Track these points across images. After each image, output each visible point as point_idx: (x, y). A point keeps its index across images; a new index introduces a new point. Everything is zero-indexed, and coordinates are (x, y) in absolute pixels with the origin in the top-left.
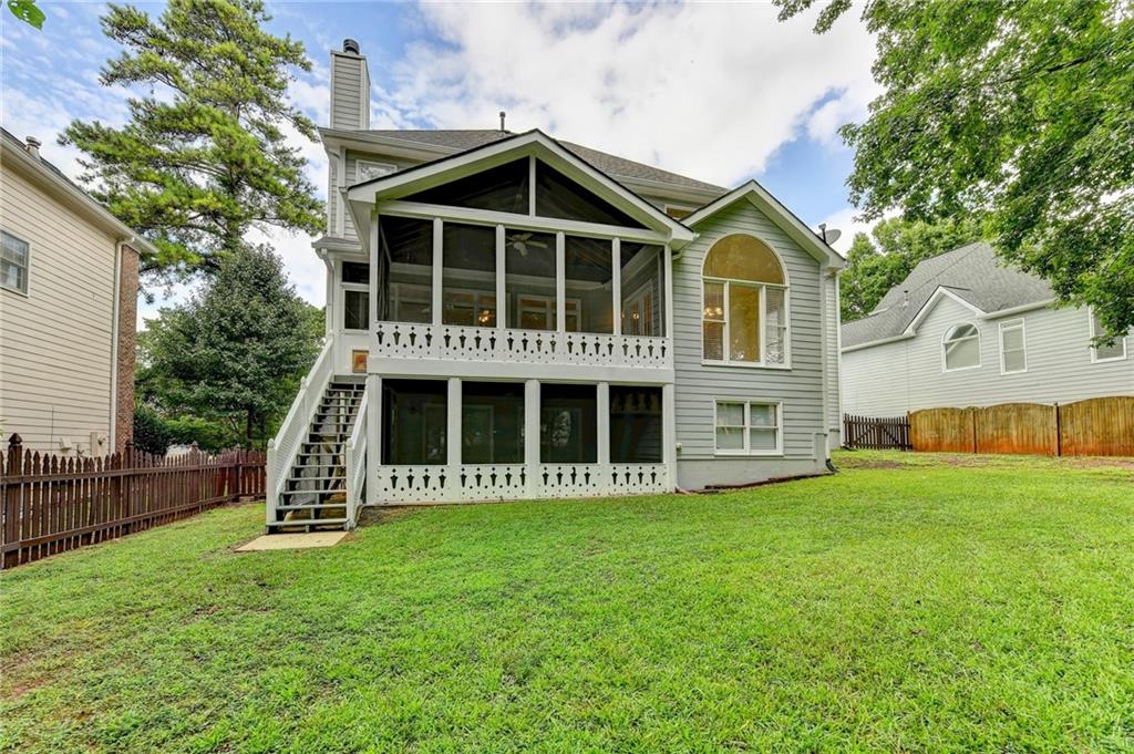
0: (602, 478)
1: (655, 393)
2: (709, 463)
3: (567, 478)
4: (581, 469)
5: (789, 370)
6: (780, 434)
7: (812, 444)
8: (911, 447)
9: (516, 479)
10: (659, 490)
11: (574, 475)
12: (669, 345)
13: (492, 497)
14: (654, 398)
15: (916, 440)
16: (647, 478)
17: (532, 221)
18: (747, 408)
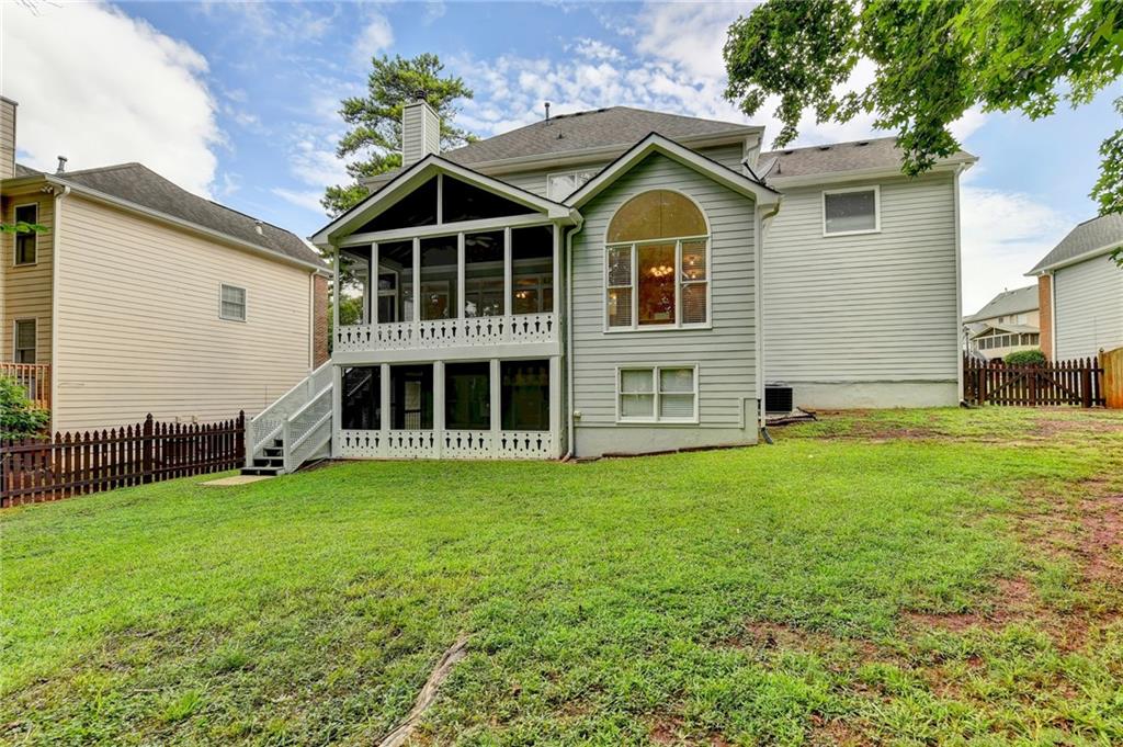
0: (494, 443)
1: (542, 365)
2: (611, 432)
3: (465, 443)
4: (476, 434)
5: (711, 330)
6: (696, 399)
7: (738, 410)
9: (427, 442)
10: (544, 456)
11: (470, 440)
13: (410, 456)
14: (542, 369)
15: (1110, 390)
16: (533, 444)
17: (440, 229)
18: (655, 374)
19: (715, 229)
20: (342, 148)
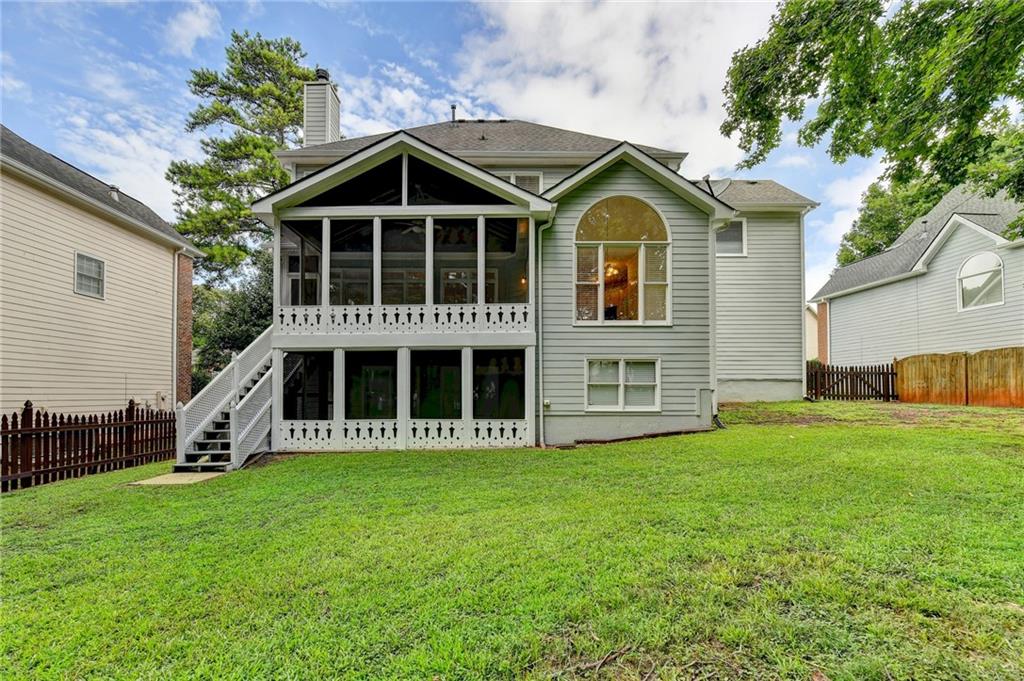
0: (466, 433)
1: (518, 355)
2: (579, 419)
3: (433, 432)
4: (446, 424)
5: (671, 327)
6: (658, 391)
7: (696, 400)
8: (896, 398)
9: (389, 432)
10: (519, 444)
11: (439, 429)
12: (531, 309)
13: (369, 447)
14: (517, 360)
15: (903, 389)
16: (508, 432)
17: (404, 210)
18: (622, 365)
19: (676, 236)
20: (192, 120)
